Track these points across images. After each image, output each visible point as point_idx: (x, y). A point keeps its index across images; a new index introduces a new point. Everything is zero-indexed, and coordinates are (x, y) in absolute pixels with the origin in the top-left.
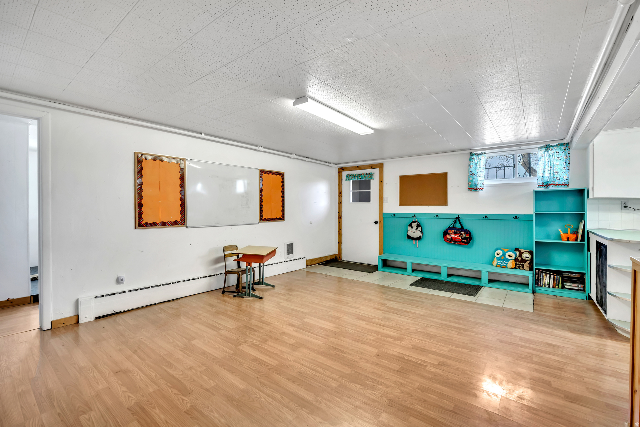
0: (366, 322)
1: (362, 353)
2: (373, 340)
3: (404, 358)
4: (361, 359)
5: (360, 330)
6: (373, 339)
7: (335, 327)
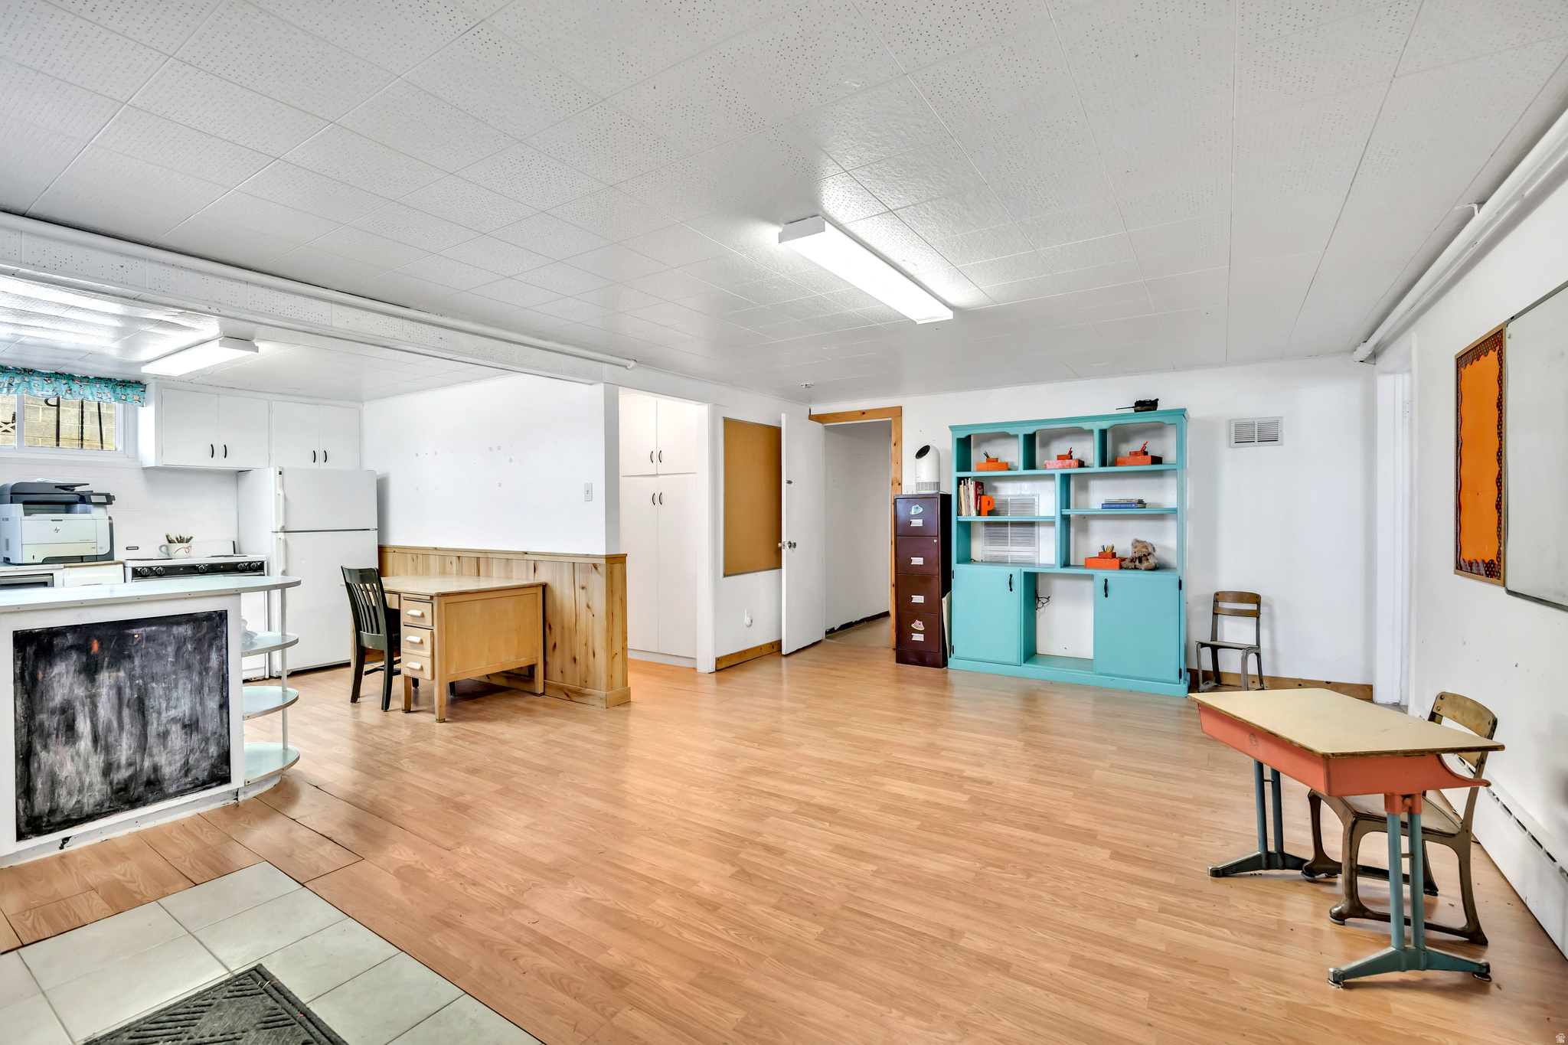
0: (814, 801)
1: (823, 747)
2: (801, 765)
3: (759, 744)
4: (825, 740)
5: (827, 782)
6: (801, 768)
7: (884, 785)
